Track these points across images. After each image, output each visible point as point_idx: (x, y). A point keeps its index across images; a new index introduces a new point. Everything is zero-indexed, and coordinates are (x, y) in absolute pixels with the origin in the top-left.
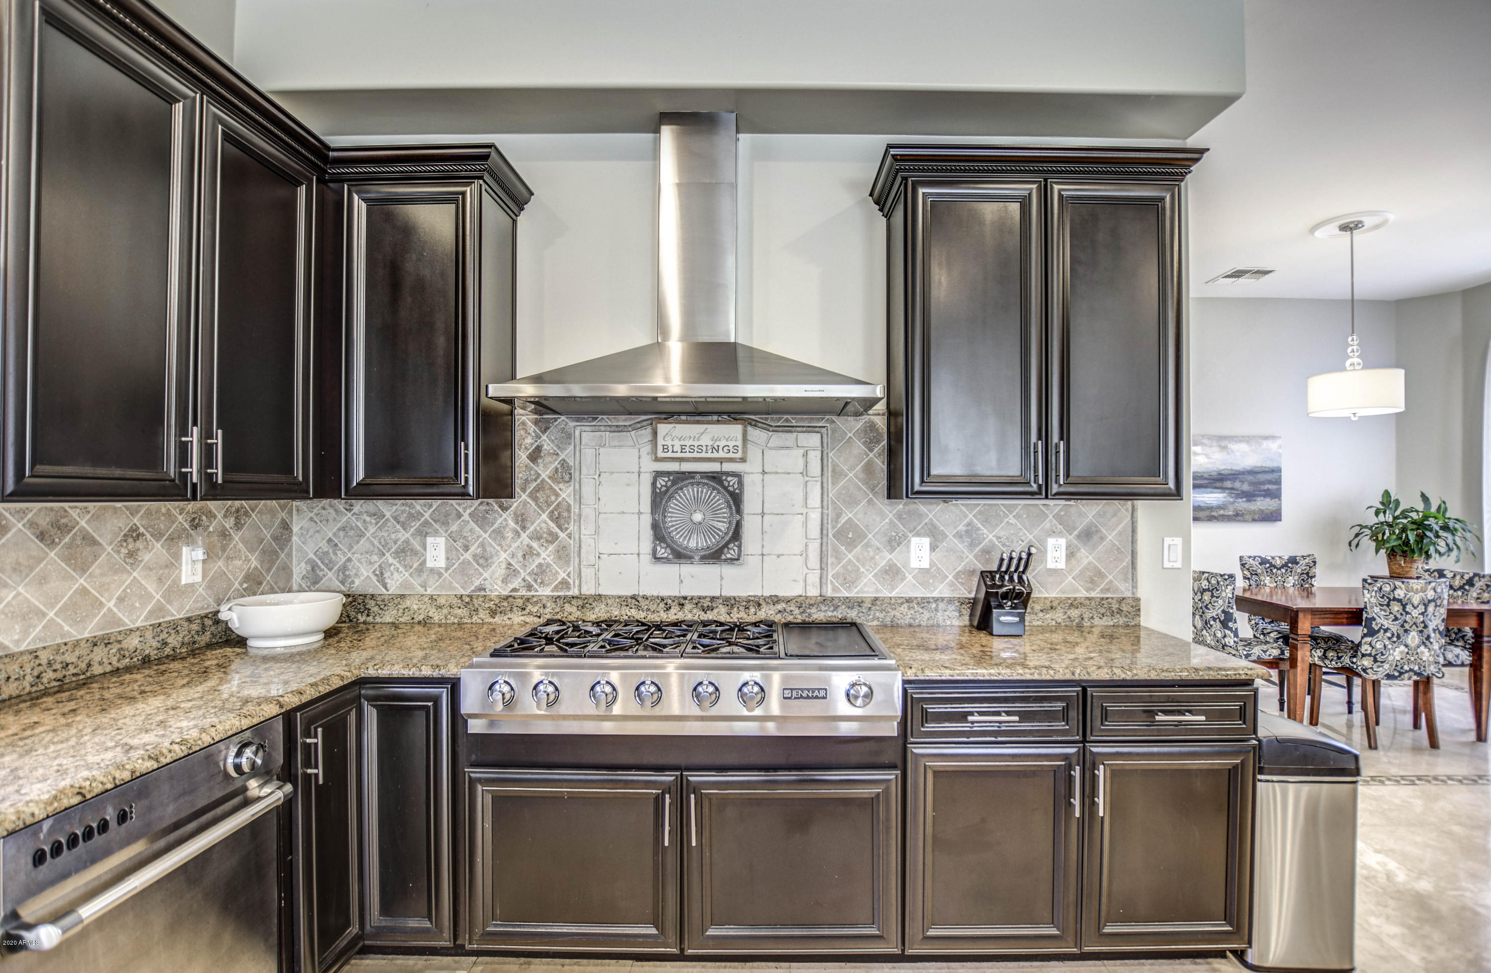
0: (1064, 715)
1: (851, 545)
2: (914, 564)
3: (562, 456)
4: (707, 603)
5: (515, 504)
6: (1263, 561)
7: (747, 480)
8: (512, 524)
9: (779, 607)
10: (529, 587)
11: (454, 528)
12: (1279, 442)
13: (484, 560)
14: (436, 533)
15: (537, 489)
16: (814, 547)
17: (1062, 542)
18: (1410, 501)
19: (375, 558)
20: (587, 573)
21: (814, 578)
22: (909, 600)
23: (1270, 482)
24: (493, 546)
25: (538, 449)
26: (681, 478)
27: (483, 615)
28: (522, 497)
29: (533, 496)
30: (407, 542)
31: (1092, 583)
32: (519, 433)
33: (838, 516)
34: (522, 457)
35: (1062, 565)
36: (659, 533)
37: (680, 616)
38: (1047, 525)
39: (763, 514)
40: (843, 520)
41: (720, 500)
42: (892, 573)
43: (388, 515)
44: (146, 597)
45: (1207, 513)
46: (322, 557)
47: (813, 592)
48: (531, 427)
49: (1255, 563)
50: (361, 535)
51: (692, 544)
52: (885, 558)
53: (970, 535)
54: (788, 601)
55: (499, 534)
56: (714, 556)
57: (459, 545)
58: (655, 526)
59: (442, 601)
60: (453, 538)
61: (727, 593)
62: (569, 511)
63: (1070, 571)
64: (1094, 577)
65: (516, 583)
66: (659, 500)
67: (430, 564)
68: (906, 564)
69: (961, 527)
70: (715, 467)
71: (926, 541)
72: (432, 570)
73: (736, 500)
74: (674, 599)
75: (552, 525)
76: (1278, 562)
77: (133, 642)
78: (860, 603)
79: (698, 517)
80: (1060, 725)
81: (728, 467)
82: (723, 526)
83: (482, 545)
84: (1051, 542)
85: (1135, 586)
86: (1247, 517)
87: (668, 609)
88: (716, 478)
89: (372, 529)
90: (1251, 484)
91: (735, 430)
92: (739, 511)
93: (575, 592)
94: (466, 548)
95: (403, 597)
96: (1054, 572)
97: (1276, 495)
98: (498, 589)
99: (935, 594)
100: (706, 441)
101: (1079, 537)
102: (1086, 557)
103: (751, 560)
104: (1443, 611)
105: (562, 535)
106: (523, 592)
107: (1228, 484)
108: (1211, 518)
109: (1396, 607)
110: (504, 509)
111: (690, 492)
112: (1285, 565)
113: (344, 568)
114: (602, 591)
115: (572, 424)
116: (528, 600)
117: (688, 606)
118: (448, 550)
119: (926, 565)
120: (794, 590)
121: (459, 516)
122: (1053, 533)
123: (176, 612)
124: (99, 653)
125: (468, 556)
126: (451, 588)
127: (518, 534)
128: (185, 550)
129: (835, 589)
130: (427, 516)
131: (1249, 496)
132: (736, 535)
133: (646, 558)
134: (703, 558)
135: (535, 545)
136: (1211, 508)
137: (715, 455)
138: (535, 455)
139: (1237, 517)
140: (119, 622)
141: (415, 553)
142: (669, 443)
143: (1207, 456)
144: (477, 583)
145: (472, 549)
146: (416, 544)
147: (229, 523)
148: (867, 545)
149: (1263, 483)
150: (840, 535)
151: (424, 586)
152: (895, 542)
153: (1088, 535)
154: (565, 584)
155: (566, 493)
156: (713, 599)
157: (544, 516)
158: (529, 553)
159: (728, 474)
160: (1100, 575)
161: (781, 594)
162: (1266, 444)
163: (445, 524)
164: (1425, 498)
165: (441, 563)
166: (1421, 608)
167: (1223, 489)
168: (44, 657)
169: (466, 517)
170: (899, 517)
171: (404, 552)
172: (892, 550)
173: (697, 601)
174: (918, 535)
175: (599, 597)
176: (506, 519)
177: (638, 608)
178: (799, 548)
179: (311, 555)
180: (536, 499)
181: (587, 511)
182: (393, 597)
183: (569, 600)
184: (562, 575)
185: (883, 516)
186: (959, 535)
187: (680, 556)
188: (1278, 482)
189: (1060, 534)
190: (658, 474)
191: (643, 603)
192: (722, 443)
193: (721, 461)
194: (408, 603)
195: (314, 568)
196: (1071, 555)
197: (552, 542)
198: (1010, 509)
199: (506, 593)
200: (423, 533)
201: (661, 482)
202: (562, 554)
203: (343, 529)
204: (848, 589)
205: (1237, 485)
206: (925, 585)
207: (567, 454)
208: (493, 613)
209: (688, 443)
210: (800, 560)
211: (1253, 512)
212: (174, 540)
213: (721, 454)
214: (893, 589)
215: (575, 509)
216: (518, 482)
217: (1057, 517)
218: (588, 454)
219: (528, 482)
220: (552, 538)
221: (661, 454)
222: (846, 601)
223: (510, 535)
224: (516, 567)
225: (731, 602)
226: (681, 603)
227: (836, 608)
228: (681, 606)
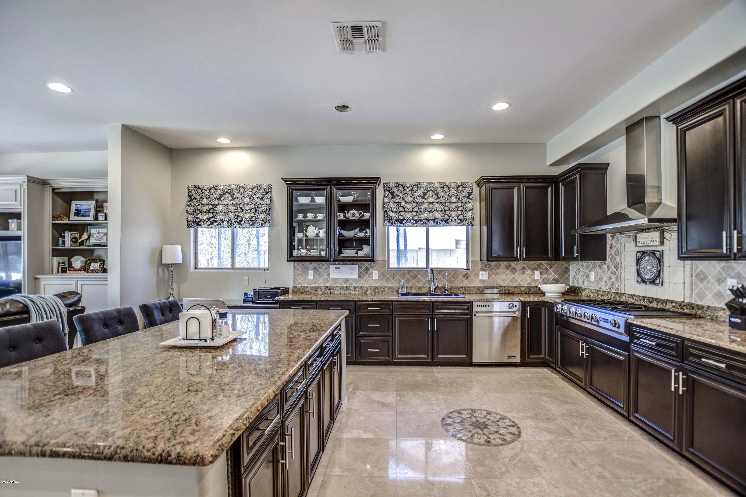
0: (675, 349)
1: (702, 281)
4: (651, 300)
5: (607, 262)
7: (665, 253)
8: (607, 269)
9: (673, 304)
10: (610, 289)
11: (596, 270)
13: (601, 280)
14: (592, 271)
15: (612, 258)
16: (688, 281)
19: (582, 278)
20: (622, 285)
21: (687, 293)
24: (603, 275)
25: (612, 245)
26: (644, 253)
27: (600, 296)
28: (608, 260)
30: (587, 273)
32: (608, 240)
33: (697, 268)
34: (608, 247)
36: (639, 274)
37: (643, 303)
39: (670, 267)
40: (699, 270)
41: (654, 261)
42: (720, 295)
43: (584, 265)
44: (527, 281)
46: (575, 276)
47: (687, 301)
48: (610, 238)
50: (580, 271)
51: (647, 278)
52: (717, 288)
54: (676, 303)
55: (604, 271)
56: (653, 282)
58: (637, 270)
59: (592, 291)
60: (596, 272)
62: (618, 265)
65: (607, 287)
66: (638, 261)
67: (591, 280)
71: (735, 281)
72: (592, 282)
73: (659, 261)
74: (642, 297)
75: (615, 269)
77: (523, 289)
78: (703, 307)
79: (649, 267)
80: (674, 353)
81: (657, 248)
82: (655, 271)
83: (601, 275)
87: (640, 300)
88: (653, 253)
89: (582, 269)
91: (658, 234)
92: (660, 266)
93: (619, 292)
95: (586, 288)
98: (604, 289)
100: (650, 239)
103: (666, 285)
105: (617, 272)
106: (609, 290)
110: (605, 264)
111: (647, 258)
114: (626, 292)
115: (619, 236)
116: (609, 293)
117: (646, 300)
118: (595, 276)
120: (680, 299)
121: (596, 266)
123: (533, 285)
124: (516, 289)
125: (598, 278)
126: (594, 287)
127: (608, 272)
128: (536, 272)
129: (695, 300)
130: (591, 266)
132: (660, 274)
133: (635, 281)
134: (650, 283)
135: (611, 275)
137: (653, 244)
138: (611, 247)
140: (521, 285)
141: (589, 276)
142: (640, 240)
144: (600, 286)
145: (599, 276)
146: (589, 274)
147: (548, 267)
148: (708, 282)
150: (698, 276)
151: (590, 286)
152: (721, 281)
154: (617, 289)
155: (618, 259)
156: (653, 298)
157: (613, 266)
158: (610, 278)
159: (658, 251)
161: (674, 299)
163: (594, 268)
165: (593, 280)
168: (506, 288)
169: (598, 266)
170: (723, 268)
171: (587, 276)
172: (720, 284)
173: (648, 298)
174: (732, 278)
175: (624, 294)
176: (605, 267)
177: (633, 299)
178: (682, 281)
179: (573, 276)
180: (611, 261)
181: (622, 265)
182: (584, 289)
183: (618, 294)
184: (617, 286)
185: (715, 268)
187: (644, 281)
190: (638, 252)
191: (634, 297)
192: (655, 239)
193: (654, 246)
194: (587, 291)
195: (573, 279)
197: (615, 275)
200: (590, 271)
201: (638, 254)
202: (617, 279)
203: (577, 269)
204: (701, 301)
207: (618, 246)
208: (602, 296)
209: (645, 240)
210: (682, 286)
212: (533, 270)
213: (655, 244)
214: (720, 303)
215: (620, 264)
216: (608, 255)
218: (623, 246)
219: (610, 255)
220: (615, 274)
221: (638, 245)
222: (697, 305)
223: (606, 272)
224: (608, 282)
225: (658, 300)
226: (644, 298)
227: (693, 308)
228: (644, 300)
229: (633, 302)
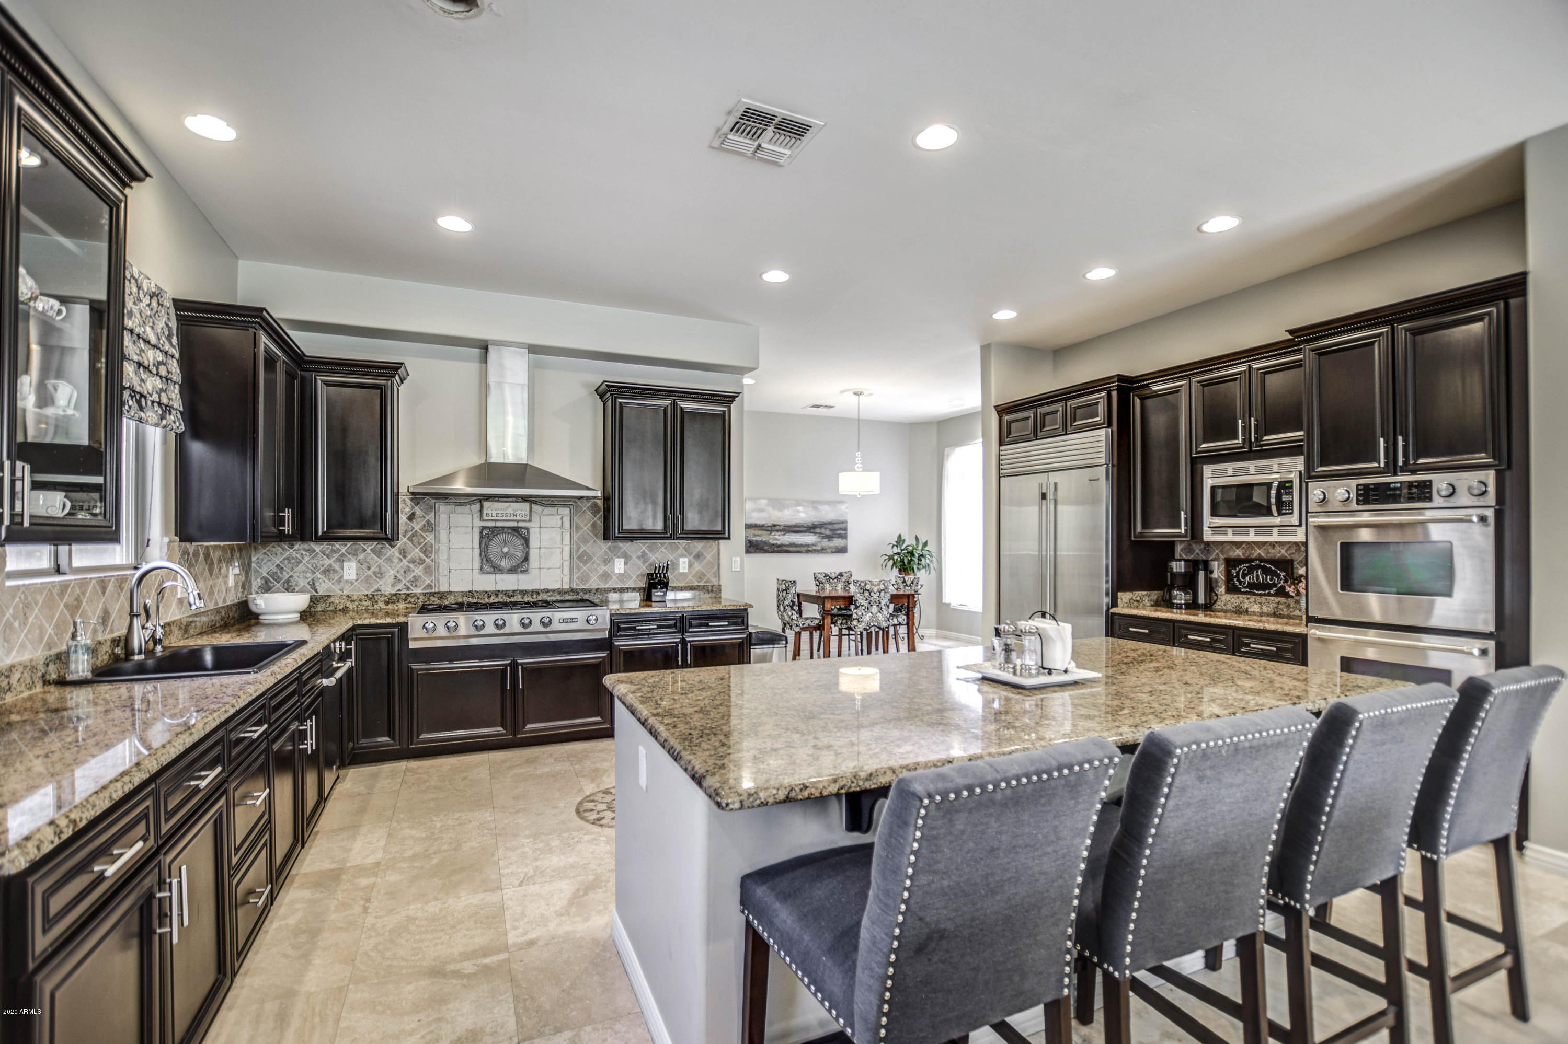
0: (675, 626)
1: (585, 563)
2: (617, 571)
3: (427, 518)
4: (511, 593)
5: (399, 544)
6: (826, 575)
7: (532, 531)
8: (397, 554)
9: (549, 594)
10: (408, 589)
11: (361, 557)
12: (846, 505)
13: (380, 574)
14: (350, 559)
15: (413, 536)
16: (567, 565)
17: (686, 560)
18: (909, 541)
19: (309, 575)
20: (443, 580)
21: (567, 579)
22: (614, 589)
23: (841, 529)
24: (385, 567)
25: (413, 514)
26: (496, 530)
27: (381, 604)
28: (403, 540)
29: (410, 539)
30: (330, 565)
31: (700, 579)
32: (401, 507)
33: (579, 549)
34: (403, 518)
35: (686, 571)
36: (484, 558)
37: (496, 600)
38: (679, 552)
39: (540, 548)
40: (581, 550)
41: (519, 542)
42: (606, 576)
43: (318, 550)
44: (222, 592)
45: (805, 548)
46: (273, 575)
47: (566, 586)
48: (409, 502)
49: (821, 577)
50: (300, 562)
51: (503, 563)
52: (603, 568)
53: (643, 556)
54: (554, 590)
55: (389, 560)
56: (513, 570)
57: (364, 567)
58: (482, 554)
59: (355, 598)
60: (360, 563)
61: (522, 587)
62: (431, 546)
63: (690, 572)
64: (701, 576)
65: (400, 586)
66: (484, 541)
67: (346, 577)
68: (614, 571)
69: (639, 554)
70: (514, 524)
71: (622, 560)
72: (347, 581)
73: (526, 541)
74: (492, 592)
75: (422, 555)
76: (833, 576)
78: (590, 591)
79: (506, 550)
80: (674, 630)
81: (521, 524)
82: (519, 554)
83: (379, 566)
84: (682, 560)
85: (719, 580)
86: (829, 550)
87: (489, 597)
88: (516, 530)
89: (307, 559)
90: (831, 530)
91: (527, 505)
92: (527, 546)
93: (436, 590)
94: (369, 568)
95: (329, 596)
96: (683, 574)
97: (844, 537)
98: (389, 590)
99: (627, 586)
100: (510, 511)
101: (694, 557)
102: (697, 567)
103: (534, 572)
104: (889, 595)
105: (427, 560)
106: (404, 591)
107: (818, 530)
108: (808, 552)
109: (867, 594)
110: (392, 546)
111: (501, 537)
112: (836, 578)
113: (288, 581)
114: (454, 589)
115: (433, 501)
116: (408, 595)
117: (500, 596)
118: (357, 569)
119: (622, 571)
120: (556, 586)
121: (364, 550)
122: (682, 556)
123: (229, 600)
125: (370, 573)
126: (359, 590)
127: (401, 560)
128: (231, 568)
129: (577, 584)
130: (343, 551)
131: (829, 538)
132: (526, 559)
133: (476, 571)
134: (509, 570)
135: (411, 565)
136: (808, 545)
137: (515, 518)
138: (411, 517)
139: (823, 550)
141: (335, 571)
142: (490, 512)
143: (806, 513)
144: (376, 587)
145: (373, 569)
146: (336, 566)
147: (239, 556)
148: (593, 563)
149: (838, 530)
150: (579, 558)
151: (342, 590)
152: (607, 561)
153: (698, 556)
154: (429, 586)
155: (430, 538)
156: (514, 591)
157: (417, 550)
158: (407, 571)
159: (522, 528)
160: (704, 575)
161: (549, 588)
162: (839, 506)
163: (356, 555)
164: (917, 539)
165: (353, 577)
166: (878, 594)
167: (815, 533)
169: (368, 551)
170: (609, 548)
171: (328, 571)
172: (606, 565)
173: (506, 593)
174: (618, 557)
175: (450, 593)
176: (393, 552)
177: (473, 597)
178: (559, 565)
179: (265, 574)
180: (412, 541)
181: (443, 548)
182: (322, 597)
183: (433, 594)
184: (428, 582)
185: (601, 548)
186: (638, 557)
187: (496, 569)
188: (845, 529)
189: (686, 556)
190: (484, 528)
191: (476, 594)
192: (518, 513)
193: (518, 521)
194: (332, 600)
195: (267, 581)
196: (690, 566)
197: (422, 564)
198: (662, 544)
199: (394, 592)
200: (341, 560)
201: (485, 532)
202: (428, 570)
203: (287, 558)
204: (584, 584)
205: (823, 531)
206: (622, 581)
207: (431, 517)
208: (387, 603)
209: (500, 513)
210: (559, 571)
211: (831, 547)
212: (228, 563)
213: (518, 518)
214: (606, 583)
215: (435, 547)
216: (401, 532)
217: (684, 548)
218: (443, 518)
219: (406, 532)
220: (422, 562)
221: (485, 517)
222: (583, 590)
223: (396, 561)
224: (400, 577)
225: (523, 593)
226: (497, 593)
227: (578, 594)
228: (497, 595)
229: (475, 601)
